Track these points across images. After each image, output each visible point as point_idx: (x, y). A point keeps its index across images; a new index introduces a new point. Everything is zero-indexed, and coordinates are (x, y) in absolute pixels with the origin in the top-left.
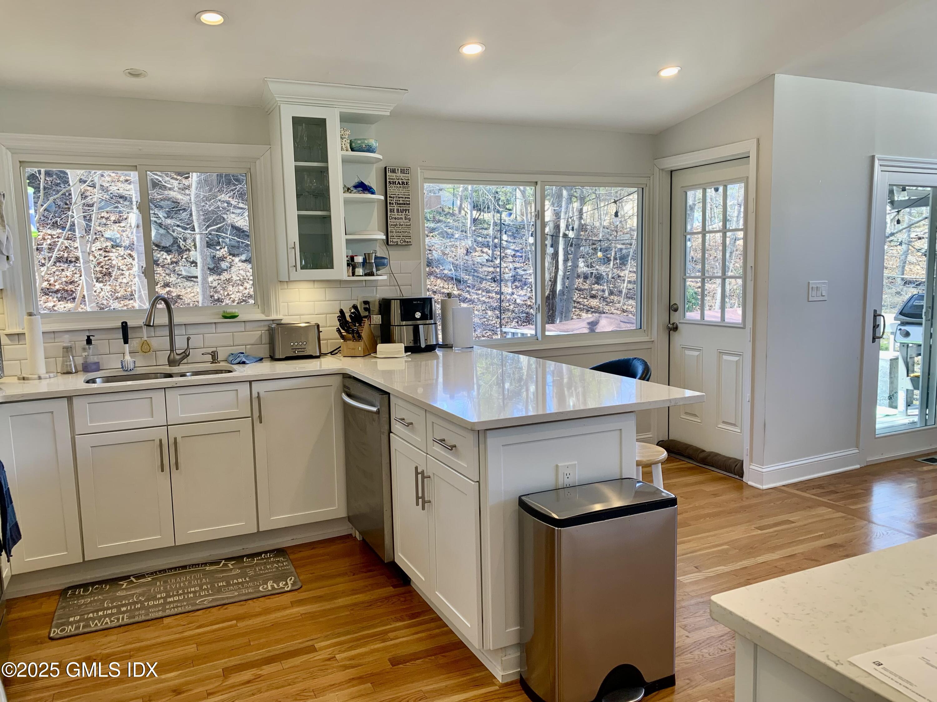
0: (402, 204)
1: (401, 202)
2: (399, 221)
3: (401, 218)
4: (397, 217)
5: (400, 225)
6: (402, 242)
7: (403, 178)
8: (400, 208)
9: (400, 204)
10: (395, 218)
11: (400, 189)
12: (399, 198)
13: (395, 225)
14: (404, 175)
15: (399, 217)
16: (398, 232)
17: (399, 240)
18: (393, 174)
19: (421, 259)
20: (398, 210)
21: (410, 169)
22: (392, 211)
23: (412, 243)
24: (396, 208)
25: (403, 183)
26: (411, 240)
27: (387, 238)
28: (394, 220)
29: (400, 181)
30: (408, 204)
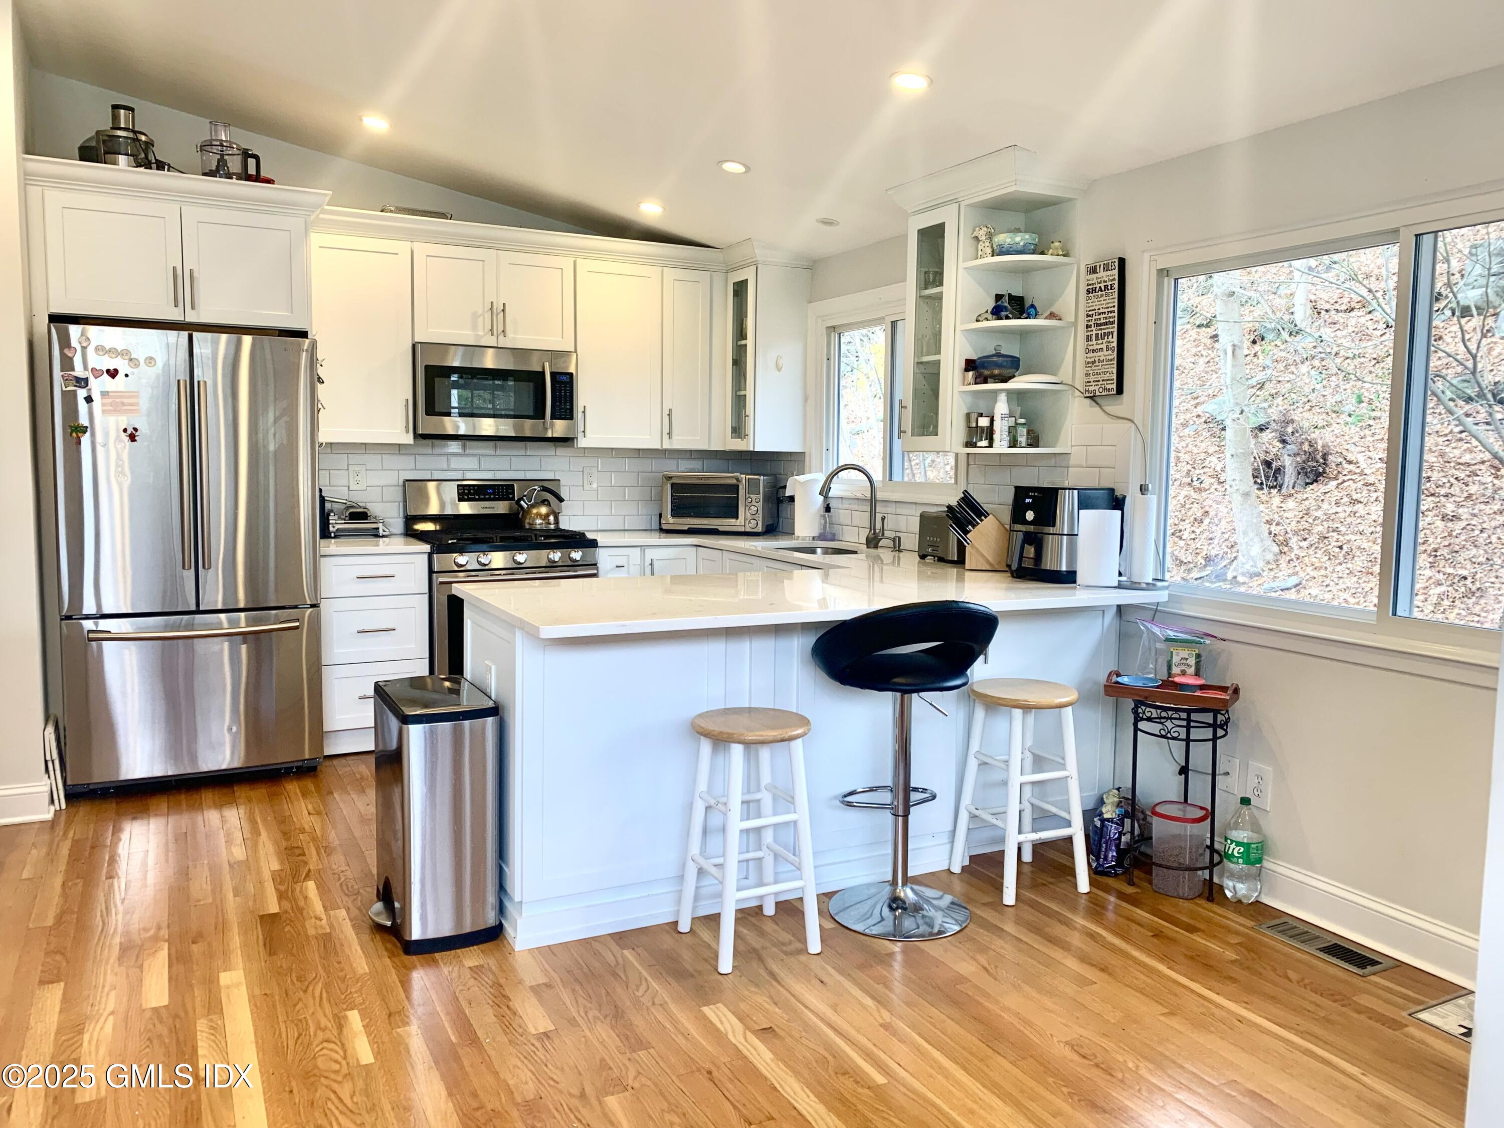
0: (1104, 324)
1: (1102, 321)
2: (1099, 354)
3: (1101, 349)
4: (1095, 347)
5: (1100, 361)
6: (1101, 390)
7: (1106, 279)
8: (1099, 332)
9: (1101, 325)
10: (1093, 351)
11: (1102, 299)
12: (1099, 314)
13: (1093, 363)
14: (1109, 273)
15: (1099, 347)
16: (1097, 374)
17: (1096, 388)
18: (1094, 276)
19: (1132, 421)
20: (1097, 335)
21: (1122, 262)
22: (1089, 339)
23: (1120, 390)
24: (1094, 333)
25: (1106, 287)
26: (1114, 386)
27: (1079, 384)
28: (1091, 355)
29: (1102, 285)
30: (1112, 323)
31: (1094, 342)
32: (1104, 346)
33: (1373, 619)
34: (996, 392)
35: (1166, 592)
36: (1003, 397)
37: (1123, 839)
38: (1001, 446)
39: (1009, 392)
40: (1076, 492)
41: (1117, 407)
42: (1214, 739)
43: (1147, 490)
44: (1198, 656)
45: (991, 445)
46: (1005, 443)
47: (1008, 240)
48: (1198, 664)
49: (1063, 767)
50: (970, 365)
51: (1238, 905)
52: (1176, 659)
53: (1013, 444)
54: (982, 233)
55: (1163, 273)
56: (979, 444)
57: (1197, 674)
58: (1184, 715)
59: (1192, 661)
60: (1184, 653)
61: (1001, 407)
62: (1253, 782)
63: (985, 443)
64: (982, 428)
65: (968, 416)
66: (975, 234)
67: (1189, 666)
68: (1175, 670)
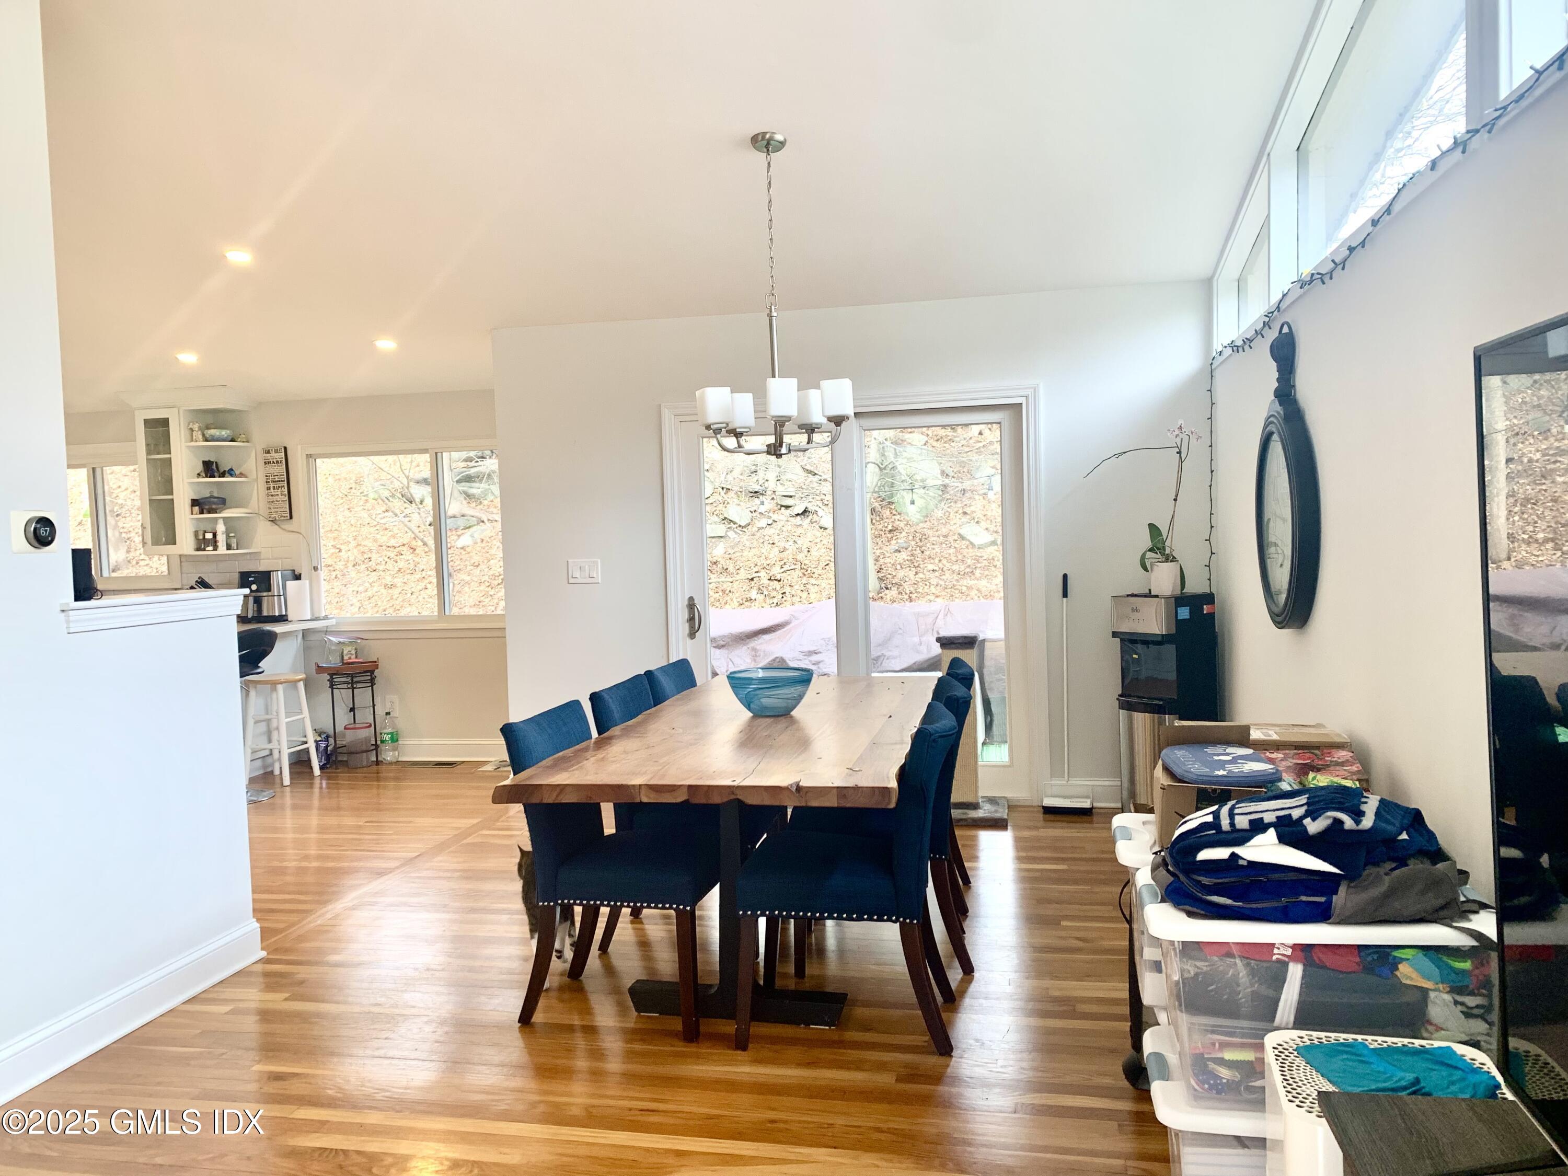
0: (277, 481)
1: (275, 480)
2: (276, 497)
3: (277, 495)
4: (273, 494)
5: (277, 501)
6: (279, 517)
7: (277, 457)
8: (275, 485)
9: (274, 482)
11: (274, 468)
12: (272, 476)
13: (272, 502)
14: (278, 454)
15: (275, 493)
16: (276, 508)
17: (276, 516)
18: (268, 455)
19: (301, 534)
20: (274, 487)
21: (285, 448)
22: (268, 489)
23: (291, 517)
24: (272, 486)
25: (277, 462)
26: (288, 515)
27: (266, 514)
28: (271, 497)
29: (275, 461)
30: (283, 481)
31: (272, 490)
32: (279, 493)
33: (436, 618)
34: (216, 519)
35: (334, 620)
36: (221, 522)
37: (329, 748)
38: (222, 549)
39: (224, 518)
40: (279, 573)
41: (288, 526)
42: (372, 686)
43: (317, 568)
44: (356, 649)
45: (215, 549)
46: (225, 547)
47: (218, 433)
48: (356, 653)
49: (301, 713)
50: (195, 503)
51: (391, 763)
52: (345, 652)
53: (229, 547)
54: (196, 427)
55: (309, 456)
56: (207, 549)
57: (356, 657)
58: (349, 679)
59: (353, 652)
60: (349, 648)
61: (221, 528)
62: (388, 705)
63: (211, 548)
64: (209, 540)
65: (196, 534)
66: (190, 426)
67: (352, 654)
68: (346, 658)
